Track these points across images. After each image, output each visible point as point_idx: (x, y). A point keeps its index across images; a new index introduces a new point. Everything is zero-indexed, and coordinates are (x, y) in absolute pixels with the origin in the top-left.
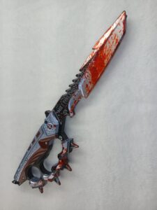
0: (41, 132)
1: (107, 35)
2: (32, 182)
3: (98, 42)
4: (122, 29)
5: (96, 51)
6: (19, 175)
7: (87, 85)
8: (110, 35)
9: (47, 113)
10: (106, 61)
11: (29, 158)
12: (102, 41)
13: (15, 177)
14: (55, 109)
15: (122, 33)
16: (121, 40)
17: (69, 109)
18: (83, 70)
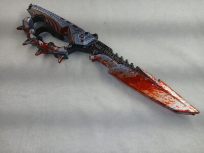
0: (76, 29)
1: (173, 93)
2: (29, 19)
3: (166, 85)
4: (180, 109)
5: (157, 82)
6: (37, 9)
7: (122, 73)
8: (174, 98)
9: (95, 35)
10: (146, 91)
11: (53, 17)
12: (167, 89)
13: (36, 6)
14: (99, 43)
15: (176, 109)
16: (169, 108)
17: (99, 55)
18: (138, 70)
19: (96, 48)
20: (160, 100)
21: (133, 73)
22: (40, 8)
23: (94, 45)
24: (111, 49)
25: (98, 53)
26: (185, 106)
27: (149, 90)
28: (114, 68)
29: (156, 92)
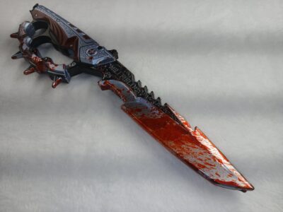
0: (88, 41)
1: (214, 151)
2: (27, 24)
3: (205, 137)
4: (220, 179)
5: (191, 130)
7: (140, 110)
8: (214, 157)
9: (114, 52)
11: (59, 23)
12: (205, 142)
13: (41, 7)
15: (215, 177)
16: (203, 175)
19: (110, 71)
20: (191, 159)
21: (158, 112)
22: (46, 9)
23: (108, 65)
24: (131, 74)
25: (111, 78)
26: (231, 175)
27: (176, 142)
28: (130, 102)
29: (187, 145)
